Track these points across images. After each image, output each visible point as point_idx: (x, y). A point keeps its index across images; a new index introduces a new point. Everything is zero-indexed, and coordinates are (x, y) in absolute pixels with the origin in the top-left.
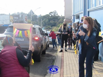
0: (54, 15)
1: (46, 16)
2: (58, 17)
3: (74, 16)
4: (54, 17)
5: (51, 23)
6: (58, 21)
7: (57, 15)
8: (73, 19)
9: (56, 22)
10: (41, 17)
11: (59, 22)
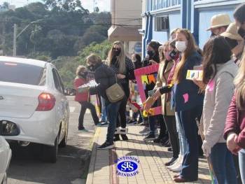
0: (66, 6)
1: (30, 10)
2: (83, 15)
3: (149, 16)
4: (66, 14)
5: (52, 42)
6: (81, 34)
7: (77, 9)
8: (144, 28)
9: (71, 37)
10: (11, 13)
11: (85, 36)
